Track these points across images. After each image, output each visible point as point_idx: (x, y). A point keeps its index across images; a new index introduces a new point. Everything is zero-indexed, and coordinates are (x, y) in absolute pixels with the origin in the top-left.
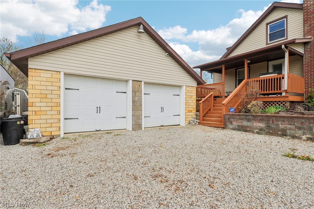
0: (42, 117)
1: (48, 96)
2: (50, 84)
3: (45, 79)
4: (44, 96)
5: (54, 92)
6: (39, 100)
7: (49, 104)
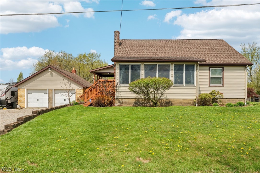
0: (21, 102)
1: (22, 96)
2: (23, 92)
3: (22, 91)
4: (21, 96)
5: (24, 95)
6: (20, 97)
7: (23, 98)
